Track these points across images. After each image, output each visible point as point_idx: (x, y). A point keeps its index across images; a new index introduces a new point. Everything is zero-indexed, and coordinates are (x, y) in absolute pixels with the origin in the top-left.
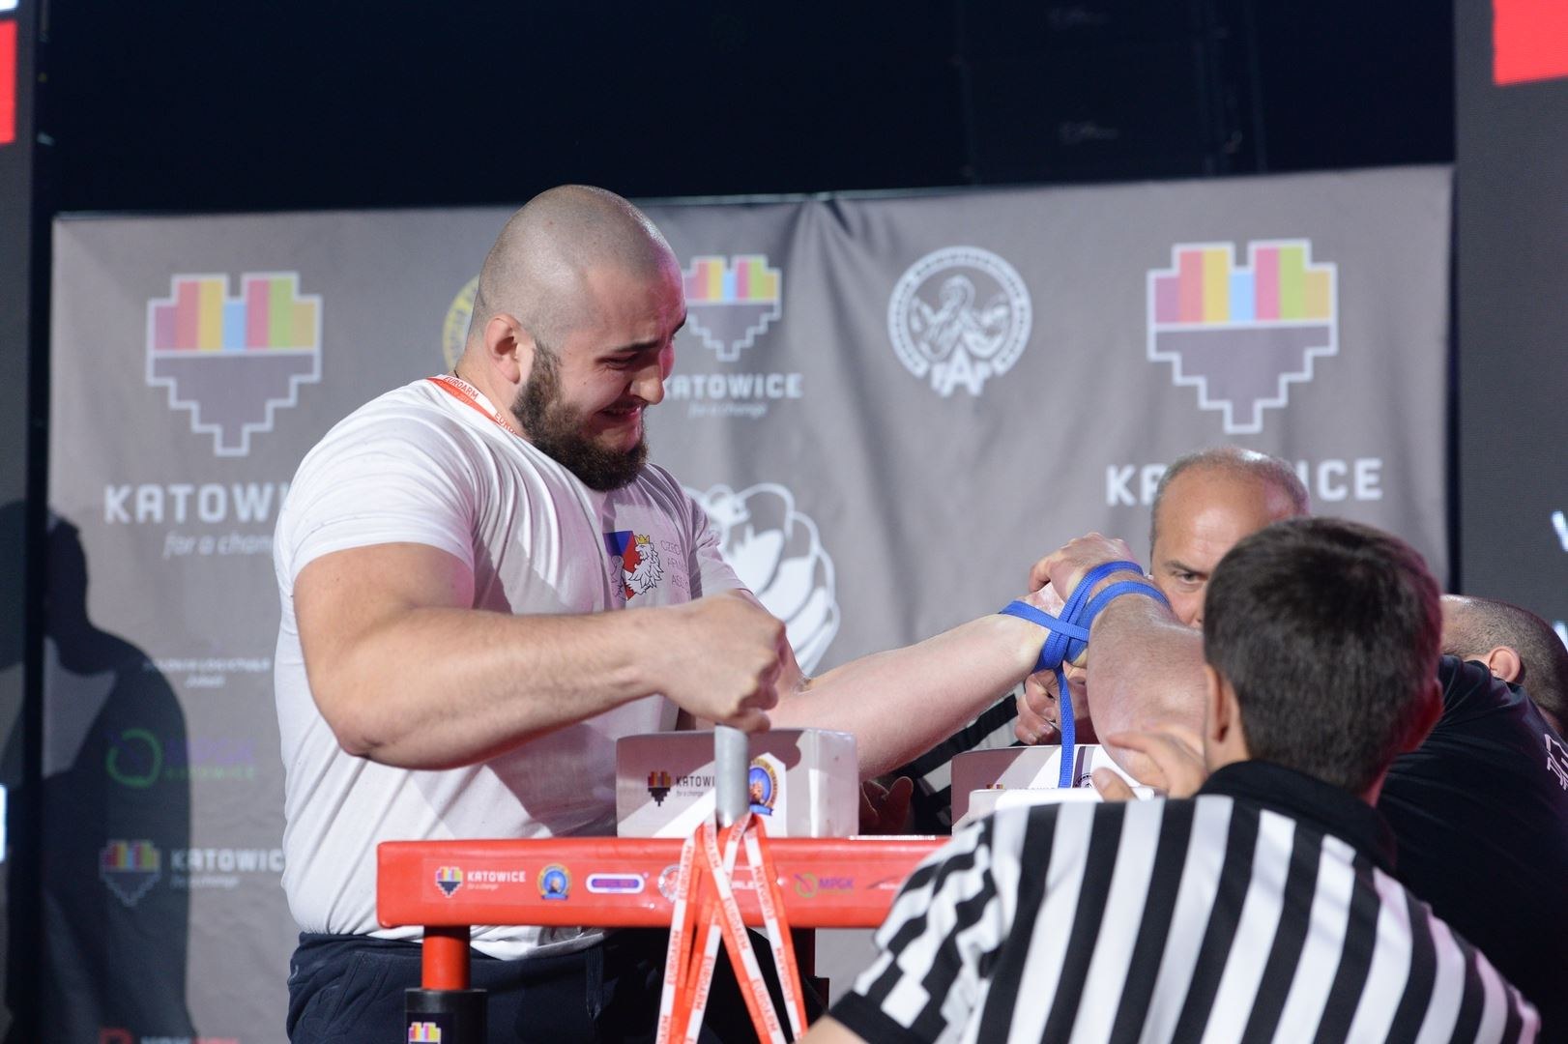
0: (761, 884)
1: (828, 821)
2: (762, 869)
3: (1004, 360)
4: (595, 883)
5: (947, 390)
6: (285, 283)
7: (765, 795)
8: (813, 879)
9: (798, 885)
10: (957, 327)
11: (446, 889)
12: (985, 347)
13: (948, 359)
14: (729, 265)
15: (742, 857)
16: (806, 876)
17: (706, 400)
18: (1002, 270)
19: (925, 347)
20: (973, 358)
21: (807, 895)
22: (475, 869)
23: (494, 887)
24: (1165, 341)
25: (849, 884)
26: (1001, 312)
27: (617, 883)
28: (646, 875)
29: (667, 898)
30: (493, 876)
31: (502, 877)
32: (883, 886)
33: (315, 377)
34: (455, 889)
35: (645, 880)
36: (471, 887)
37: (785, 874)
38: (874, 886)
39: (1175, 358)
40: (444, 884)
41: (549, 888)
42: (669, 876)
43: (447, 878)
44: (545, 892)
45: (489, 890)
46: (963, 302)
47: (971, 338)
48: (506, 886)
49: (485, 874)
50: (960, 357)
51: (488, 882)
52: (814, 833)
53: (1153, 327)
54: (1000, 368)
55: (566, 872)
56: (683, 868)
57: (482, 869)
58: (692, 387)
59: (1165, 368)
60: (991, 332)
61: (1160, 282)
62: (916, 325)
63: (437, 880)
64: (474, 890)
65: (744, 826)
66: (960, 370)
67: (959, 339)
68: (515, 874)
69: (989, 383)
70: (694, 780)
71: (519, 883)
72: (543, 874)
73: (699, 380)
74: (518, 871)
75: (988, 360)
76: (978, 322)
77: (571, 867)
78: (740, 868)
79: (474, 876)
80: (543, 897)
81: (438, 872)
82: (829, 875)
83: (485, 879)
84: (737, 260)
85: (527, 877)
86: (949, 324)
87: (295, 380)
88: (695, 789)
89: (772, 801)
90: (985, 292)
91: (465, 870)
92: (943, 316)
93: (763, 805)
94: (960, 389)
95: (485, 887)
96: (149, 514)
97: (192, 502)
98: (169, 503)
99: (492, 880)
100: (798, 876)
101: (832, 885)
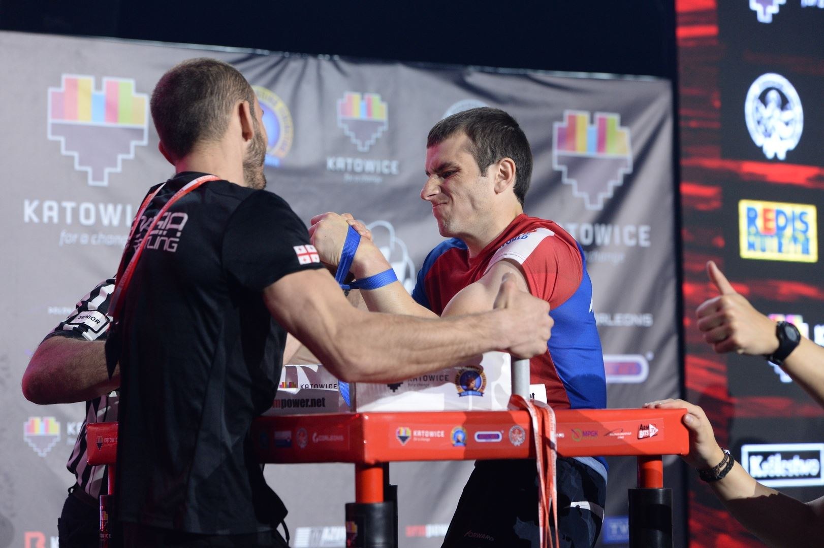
4: (479, 437)
8: (580, 432)
9: (573, 435)
16: (576, 430)
21: (578, 440)
22: (418, 429)
23: (428, 440)
25: (596, 433)
27: (490, 436)
28: (503, 432)
29: (513, 444)
30: (427, 433)
31: (432, 434)
32: (611, 435)
34: (407, 441)
35: (503, 434)
36: (415, 439)
38: (607, 434)
40: (401, 438)
41: (456, 440)
43: (402, 434)
44: (454, 442)
45: (425, 441)
48: (434, 439)
49: (423, 432)
51: (425, 437)
55: (464, 431)
57: (421, 429)
63: (397, 435)
64: (417, 442)
68: (439, 432)
71: (441, 437)
72: (453, 432)
74: (441, 430)
79: (417, 433)
80: (453, 445)
81: (397, 431)
83: (423, 435)
85: (445, 434)
91: (413, 429)
95: (423, 439)
96: (51, 218)
97: (75, 212)
98: (62, 211)
99: (427, 435)
100: (572, 430)
101: (588, 435)
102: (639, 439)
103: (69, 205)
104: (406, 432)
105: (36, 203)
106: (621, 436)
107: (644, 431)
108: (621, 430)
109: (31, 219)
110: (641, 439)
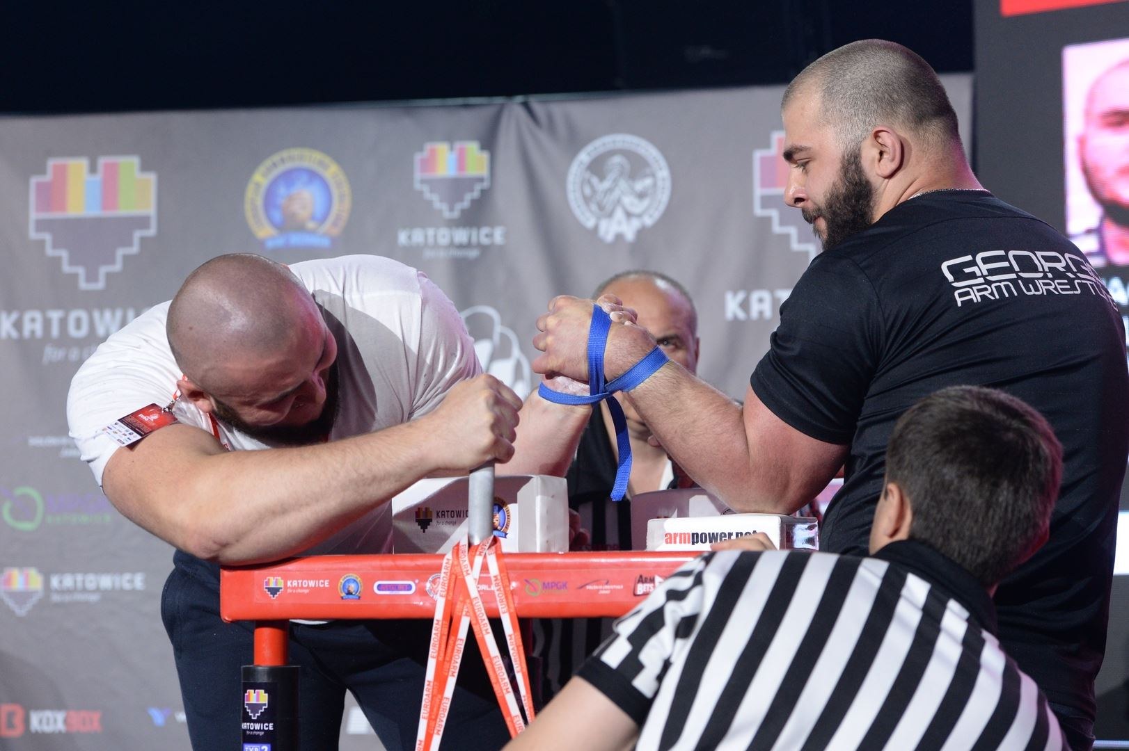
0: (498, 588)
1: (547, 542)
2: (499, 577)
3: (651, 216)
4: (380, 587)
5: (610, 238)
6: (129, 165)
7: (501, 525)
8: (538, 583)
9: (528, 586)
10: (617, 193)
11: (271, 594)
12: (637, 206)
13: (610, 215)
14: (452, 149)
15: (485, 568)
16: (531, 581)
17: (436, 246)
18: (649, 151)
19: (594, 207)
20: (629, 215)
21: (534, 594)
22: (293, 578)
23: (306, 591)
24: (767, 202)
25: (565, 585)
26: (648, 182)
27: (396, 587)
28: (417, 581)
29: (432, 598)
30: (305, 583)
31: (312, 584)
32: (589, 587)
33: (152, 232)
34: (278, 593)
35: (416, 584)
36: (289, 591)
37: (516, 579)
38: (583, 587)
39: (774, 214)
40: (269, 589)
41: (346, 591)
42: (434, 582)
43: (272, 585)
44: (343, 594)
45: (303, 593)
46: (621, 174)
47: (628, 200)
48: (315, 590)
49: (300, 581)
50: (619, 214)
51: (302, 588)
52: (538, 550)
53: (758, 192)
54: (648, 221)
55: (359, 580)
56: (443, 575)
57: (298, 579)
58: (426, 237)
59: (767, 221)
60: (642, 196)
61: (763, 160)
62: (588, 191)
63: (265, 587)
64: (292, 593)
65: (488, 545)
66: (619, 223)
67: (619, 201)
68: (321, 581)
69: (642, 233)
70: (449, 513)
71: (324, 588)
72: (342, 581)
73: (431, 232)
75: (639, 216)
76: (632, 188)
77: (363, 576)
78: (484, 575)
79: (292, 583)
80: (342, 598)
81: (265, 581)
82: (549, 580)
83: (300, 585)
84: (458, 145)
85: (330, 583)
86: (610, 190)
87: (137, 235)
88: (450, 519)
89: (507, 528)
90: (637, 167)
91: (285, 579)
92: (607, 184)
93: (500, 530)
94: (619, 237)
95: (300, 591)
96: (33, 332)
97: (63, 322)
98: (47, 323)
99: (305, 586)
100: (527, 581)
101: (552, 587)
102: (635, 595)
103: (55, 315)
104: (276, 583)
105: (14, 316)
106: (606, 590)
107: (645, 585)
108: (605, 581)
109: (9, 336)
110: (639, 595)
